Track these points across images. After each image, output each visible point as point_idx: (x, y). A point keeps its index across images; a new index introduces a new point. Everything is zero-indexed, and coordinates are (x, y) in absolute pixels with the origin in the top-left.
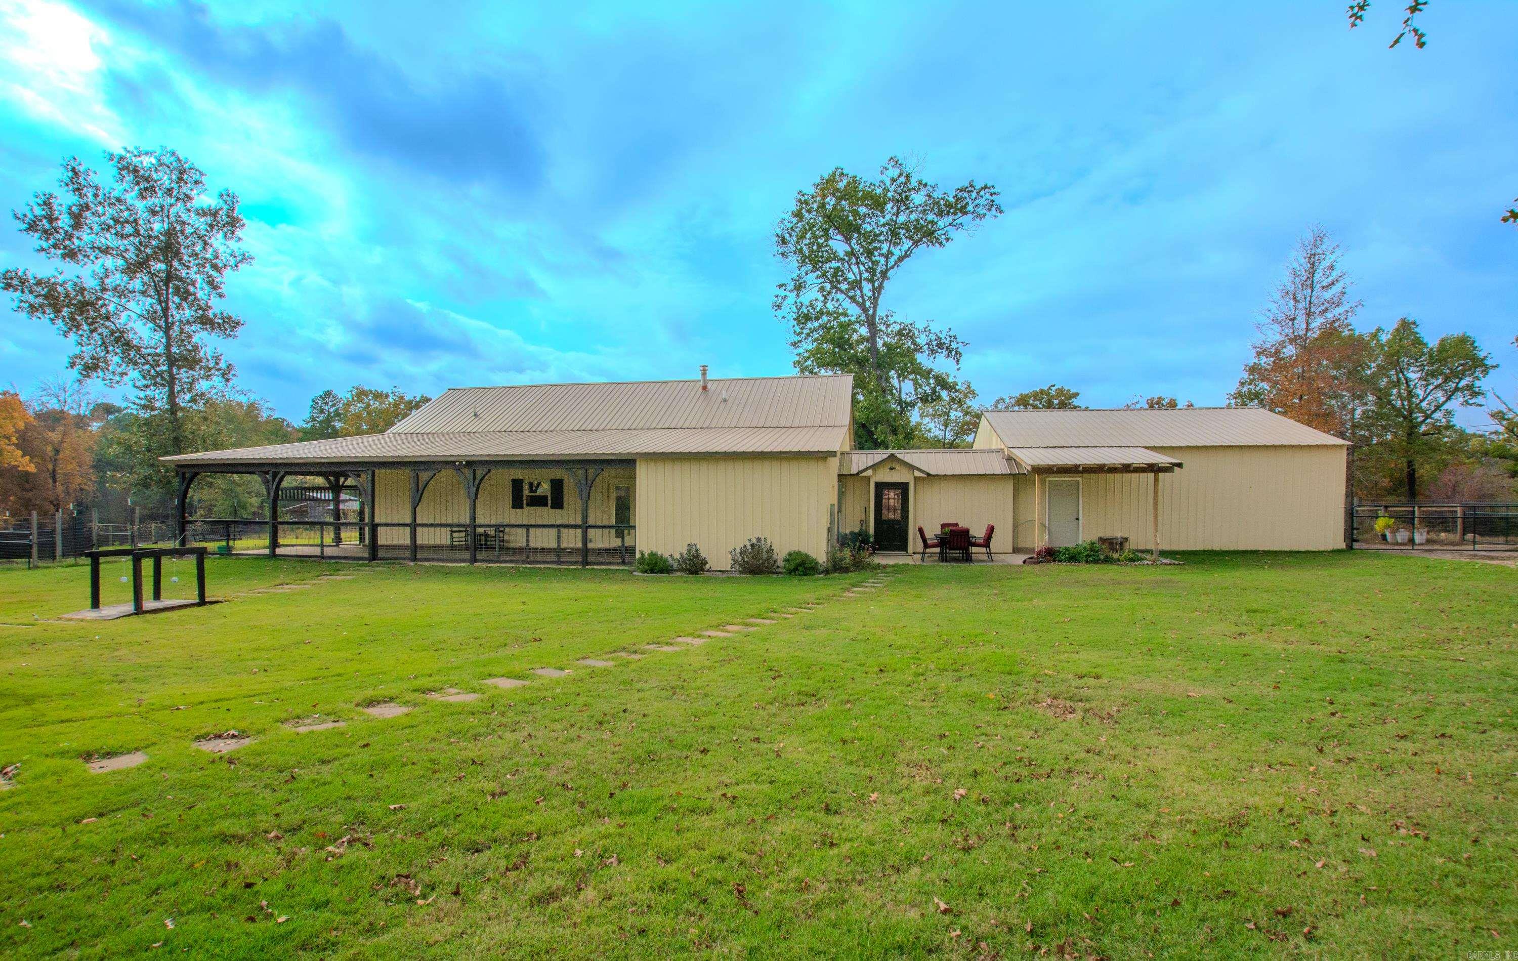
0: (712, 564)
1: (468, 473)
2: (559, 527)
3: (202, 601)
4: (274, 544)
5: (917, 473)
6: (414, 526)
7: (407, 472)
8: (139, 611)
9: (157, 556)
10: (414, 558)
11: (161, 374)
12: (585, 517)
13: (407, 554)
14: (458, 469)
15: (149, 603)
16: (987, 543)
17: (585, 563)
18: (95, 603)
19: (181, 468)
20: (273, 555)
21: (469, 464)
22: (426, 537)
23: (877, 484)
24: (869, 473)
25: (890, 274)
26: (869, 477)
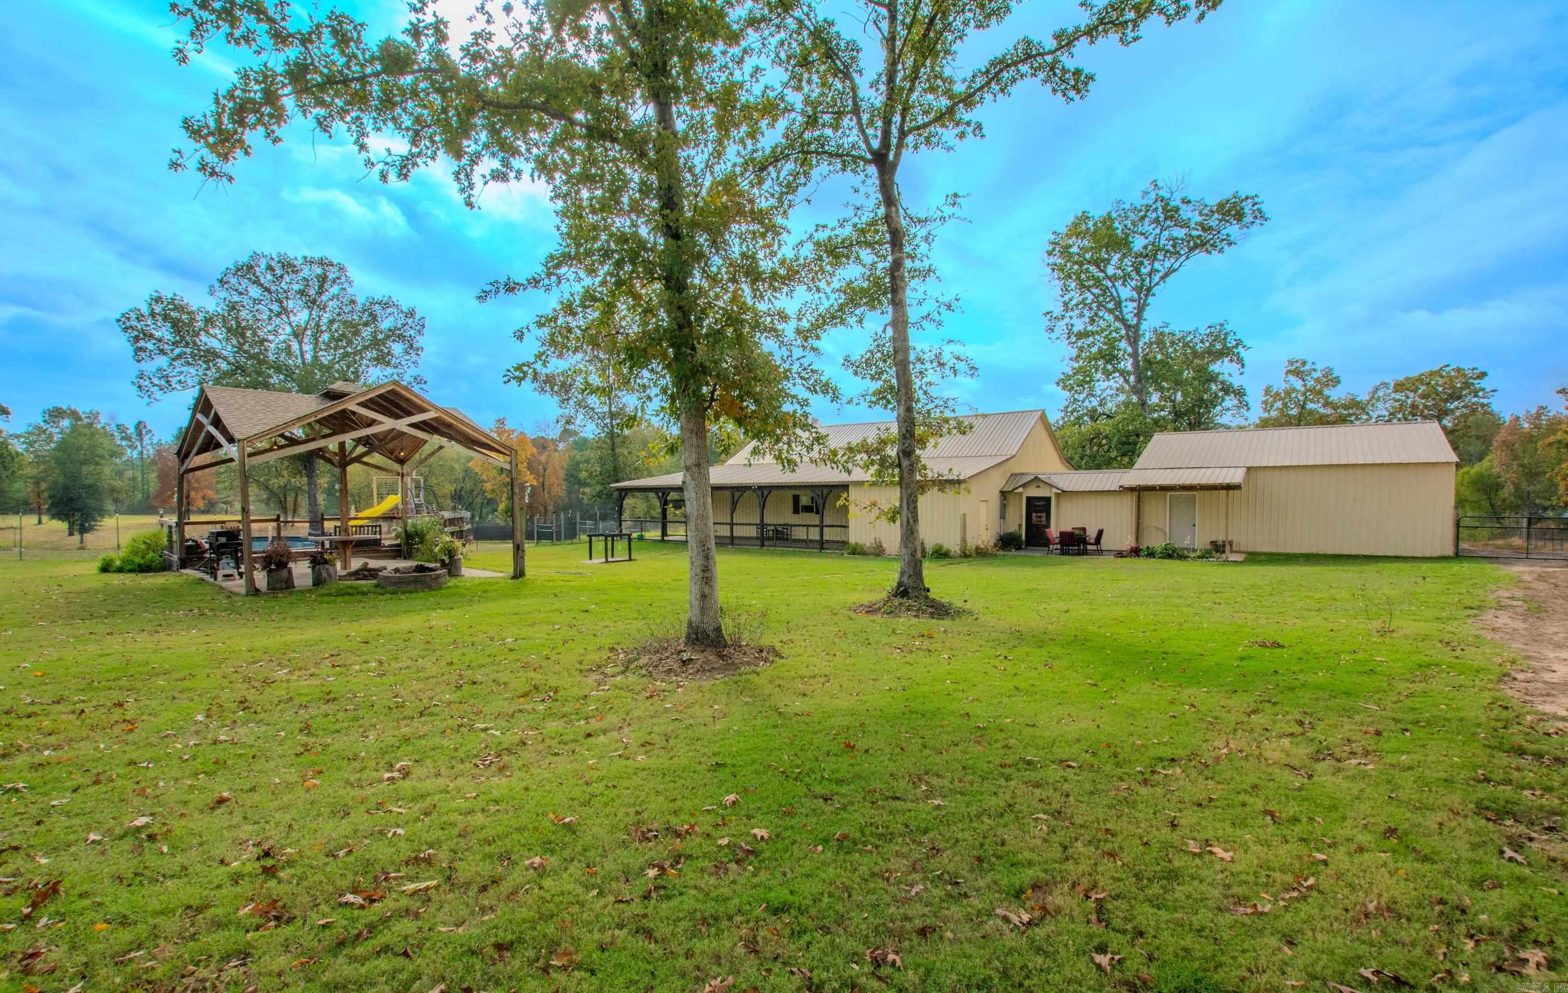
0: (888, 552)
1: (759, 493)
2: (808, 526)
3: (630, 560)
4: (664, 533)
5: (1055, 490)
6: (732, 525)
7: (728, 493)
8: (607, 561)
9: (613, 536)
10: (732, 544)
11: (606, 425)
12: (822, 521)
13: (729, 541)
14: (754, 490)
15: (610, 559)
16: (1098, 540)
17: (822, 548)
18: (591, 558)
19: (620, 490)
20: (663, 540)
21: (761, 488)
22: (739, 532)
23: (1028, 499)
24: (1020, 490)
25: (1154, 290)
26: (1021, 494)
